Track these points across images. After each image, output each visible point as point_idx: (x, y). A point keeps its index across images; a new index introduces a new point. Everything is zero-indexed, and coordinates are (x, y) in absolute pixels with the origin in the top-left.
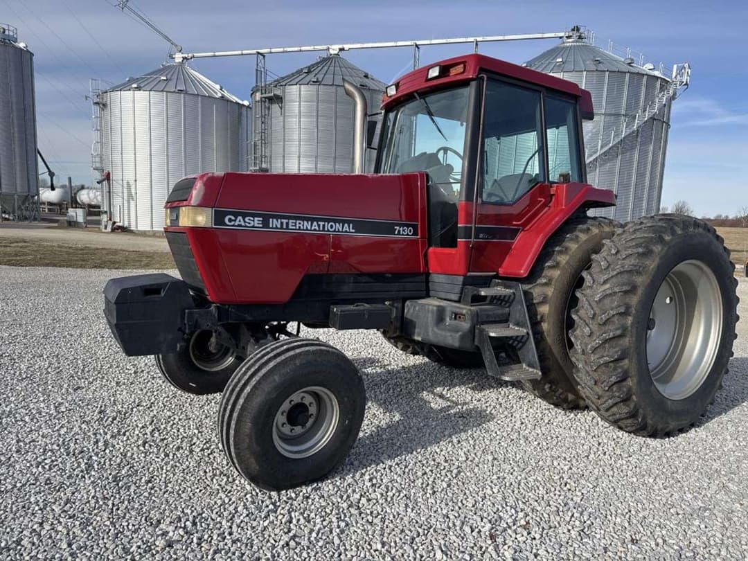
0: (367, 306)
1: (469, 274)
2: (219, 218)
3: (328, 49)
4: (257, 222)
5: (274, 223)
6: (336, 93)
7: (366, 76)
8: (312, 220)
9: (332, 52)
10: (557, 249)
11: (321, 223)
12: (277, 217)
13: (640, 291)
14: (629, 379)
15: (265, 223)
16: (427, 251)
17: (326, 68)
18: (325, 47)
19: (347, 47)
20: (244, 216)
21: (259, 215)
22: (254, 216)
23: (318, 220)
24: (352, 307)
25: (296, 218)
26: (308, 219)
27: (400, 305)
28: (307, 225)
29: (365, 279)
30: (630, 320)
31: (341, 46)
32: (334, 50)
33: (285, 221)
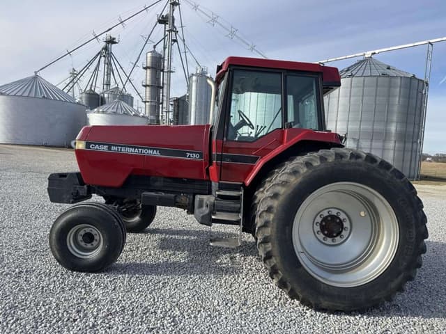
0: (163, 194)
1: (221, 182)
2: (88, 145)
3: (364, 55)
4: (105, 148)
5: (114, 148)
6: (364, 81)
7: (389, 68)
8: (135, 148)
9: (366, 56)
10: (276, 170)
11: (140, 150)
12: (116, 146)
13: (281, 198)
14: (273, 258)
15: (109, 148)
16: (208, 168)
17: (364, 66)
18: (362, 54)
19: (377, 52)
20: (99, 144)
21: (106, 145)
22: (104, 145)
23: (138, 148)
24: (153, 194)
25: (126, 146)
26: (132, 147)
27: (192, 197)
28: (132, 150)
29: (169, 180)
30: (271, 217)
31: (373, 52)
32: (368, 54)
33: (120, 148)
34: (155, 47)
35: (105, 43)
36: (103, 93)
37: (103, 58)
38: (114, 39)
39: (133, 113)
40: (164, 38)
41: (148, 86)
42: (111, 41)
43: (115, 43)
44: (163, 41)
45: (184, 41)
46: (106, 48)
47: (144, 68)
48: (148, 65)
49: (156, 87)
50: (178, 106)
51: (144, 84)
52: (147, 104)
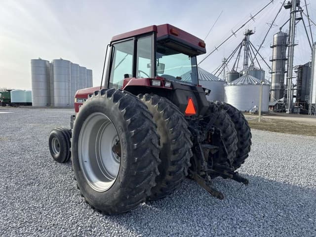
2: (77, 100)
34: (281, 29)
35: (245, 36)
36: (242, 71)
37: (243, 47)
38: (251, 31)
39: (256, 83)
40: (290, 19)
41: (274, 60)
42: (250, 33)
43: (252, 33)
44: (289, 21)
45: (308, 16)
46: (245, 40)
47: (271, 47)
48: (275, 44)
49: (281, 60)
50: (302, 72)
51: (271, 59)
52: (273, 74)
